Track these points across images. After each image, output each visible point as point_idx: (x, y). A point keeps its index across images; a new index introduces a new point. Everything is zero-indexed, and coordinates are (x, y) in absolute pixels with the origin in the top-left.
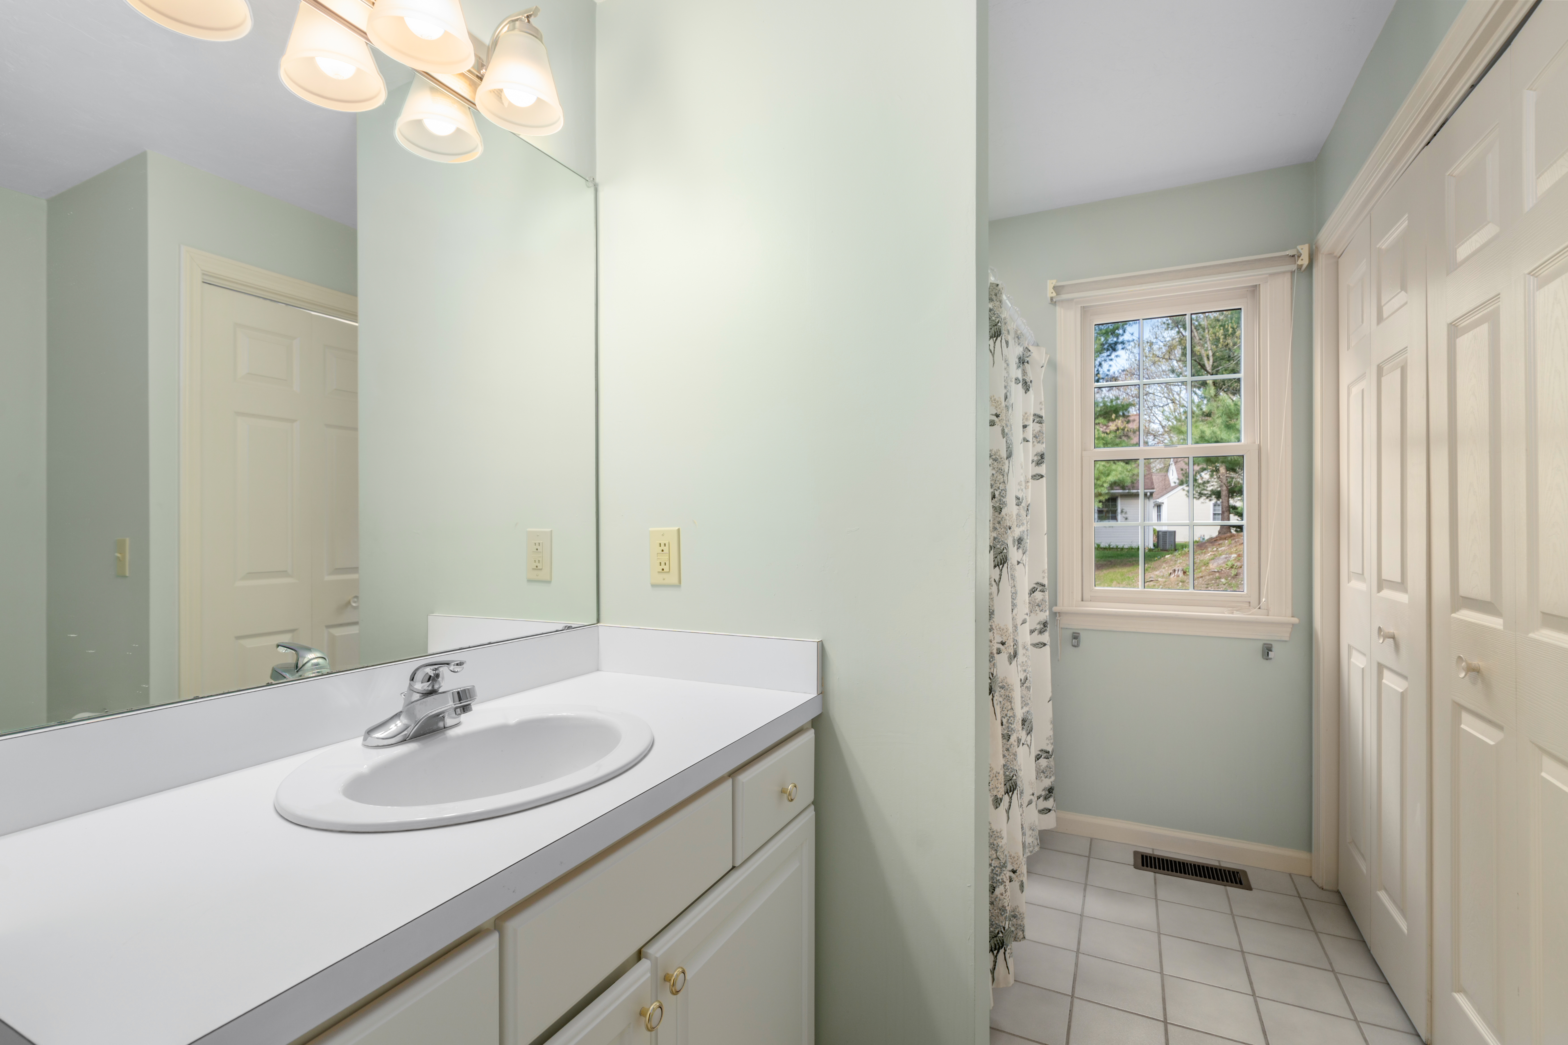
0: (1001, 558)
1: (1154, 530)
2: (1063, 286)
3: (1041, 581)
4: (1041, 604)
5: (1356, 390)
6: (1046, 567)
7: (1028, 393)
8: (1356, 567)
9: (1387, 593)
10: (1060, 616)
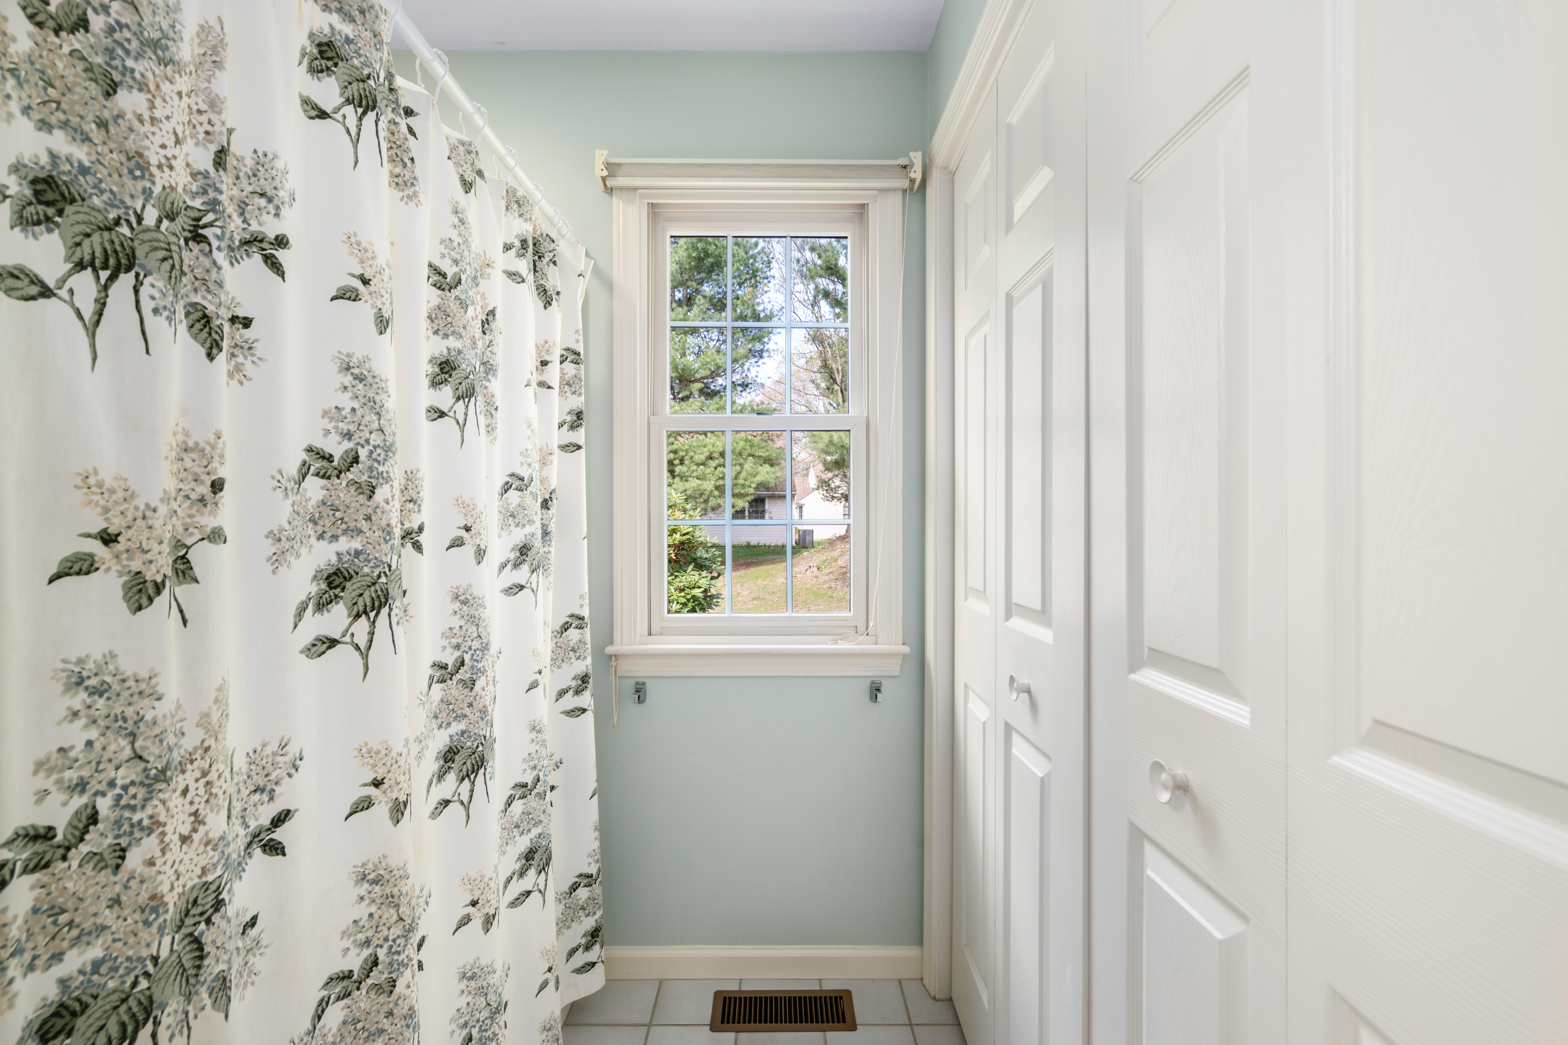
0: (374, 595)
1: (796, 529)
2: (619, 165)
3: (577, 612)
4: (578, 648)
5: (976, 342)
6: (587, 590)
7: (549, 308)
8: (976, 582)
9: (1017, 623)
10: (616, 660)
